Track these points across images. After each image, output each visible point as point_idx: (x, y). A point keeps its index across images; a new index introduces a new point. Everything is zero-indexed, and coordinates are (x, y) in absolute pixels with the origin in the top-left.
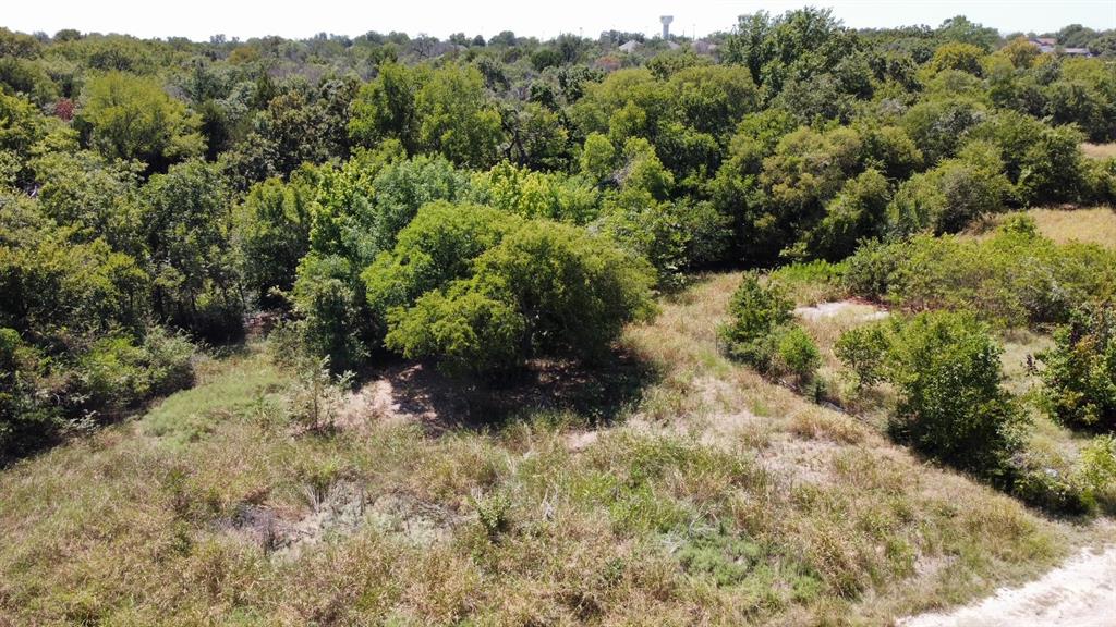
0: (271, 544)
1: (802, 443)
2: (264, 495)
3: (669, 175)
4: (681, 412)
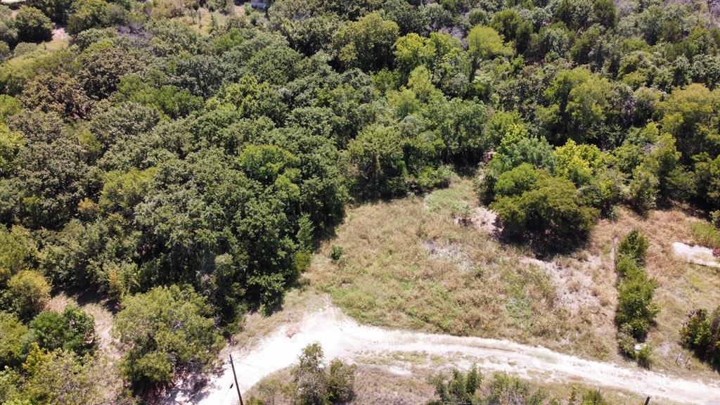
0: (433, 252)
1: (589, 296)
2: (438, 238)
3: (678, 155)
4: (568, 266)
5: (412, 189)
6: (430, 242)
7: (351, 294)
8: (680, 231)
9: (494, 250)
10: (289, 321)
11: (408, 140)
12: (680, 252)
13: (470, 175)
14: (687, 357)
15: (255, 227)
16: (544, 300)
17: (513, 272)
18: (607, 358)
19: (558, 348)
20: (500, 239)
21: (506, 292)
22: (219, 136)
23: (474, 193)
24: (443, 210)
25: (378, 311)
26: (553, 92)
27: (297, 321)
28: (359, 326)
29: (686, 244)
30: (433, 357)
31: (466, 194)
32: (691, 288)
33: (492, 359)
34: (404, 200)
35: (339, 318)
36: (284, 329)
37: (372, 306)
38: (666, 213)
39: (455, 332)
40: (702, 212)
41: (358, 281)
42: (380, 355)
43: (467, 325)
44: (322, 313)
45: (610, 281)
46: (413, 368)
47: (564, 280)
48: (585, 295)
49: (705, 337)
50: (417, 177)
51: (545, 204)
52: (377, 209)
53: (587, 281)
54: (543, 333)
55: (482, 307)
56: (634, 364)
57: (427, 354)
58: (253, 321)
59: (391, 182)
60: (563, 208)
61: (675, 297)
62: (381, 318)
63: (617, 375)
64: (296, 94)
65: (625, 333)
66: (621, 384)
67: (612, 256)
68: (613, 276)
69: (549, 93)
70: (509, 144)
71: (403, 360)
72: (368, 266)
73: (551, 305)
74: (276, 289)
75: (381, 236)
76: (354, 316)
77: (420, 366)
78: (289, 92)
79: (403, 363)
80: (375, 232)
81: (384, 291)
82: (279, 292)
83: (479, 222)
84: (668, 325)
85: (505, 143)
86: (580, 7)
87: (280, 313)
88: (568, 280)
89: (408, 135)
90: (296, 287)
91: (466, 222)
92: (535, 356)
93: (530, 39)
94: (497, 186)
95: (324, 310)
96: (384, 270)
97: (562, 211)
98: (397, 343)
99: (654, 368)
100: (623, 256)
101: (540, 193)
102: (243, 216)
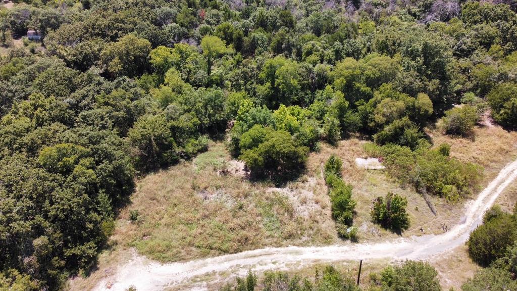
0: (206, 198)
1: (314, 204)
2: (208, 187)
3: (347, 104)
4: (297, 188)
5: (182, 157)
6: (202, 192)
7: (152, 243)
8: (358, 151)
9: (247, 188)
10: (106, 276)
11: (172, 123)
12: (360, 164)
13: (221, 139)
14: (377, 229)
15: (63, 210)
16: (286, 214)
17: (263, 200)
18: (332, 242)
19: (302, 244)
20: (250, 179)
21: (260, 215)
22: (19, 144)
23: (226, 151)
24: (208, 167)
25: (175, 250)
26: (265, 75)
27: (113, 275)
28: (162, 265)
29: (363, 158)
30: (220, 273)
31: (221, 153)
32: (371, 185)
33: (261, 263)
34: (178, 166)
35: (146, 264)
36: (103, 283)
37: (169, 248)
38: (348, 141)
39: (232, 251)
40: (367, 136)
41: (155, 233)
42: (182, 282)
43: (240, 244)
44: (131, 263)
45: (324, 192)
46: (208, 285)
47: (296, 198)
48: (311, 205)
49: (385, 213)
50: (184, 147)
51: (274, 150)
52: (159, 176)
53: (310, 195)
54: (290, 236)
55: (247, 229)
56: (349, 242)
57: (216, 272)
58: (75, 284)
59: (166, 155)
60: (286, 150)
61: (363, 193)
62: (177, 255)
63: (340, 251)
64: (79, 102)
65: (339, 223)
66: (344, 257)
67: (322, 175)
68: (325, 188)
69: (262, 75)
70: (243, 114)
71: (200, 281)
72: (160, 219)
73: (291, 216)
74: (90, 255)
75: (166, 195)
76: (157, 259)
77: (212, 282)
78: (73, 101)
79: (200, 283)
80: (161, 193)
81: (175, 235)
82: (93, 256)
83: (234, 171)
84: (363, 212)
85: (240, 113)
86: (271, 17)
87: (97, 272)
88: (299, 197)
89: (172, 118)
90: (106, 249)
91: (225, 173)
92: (288, 253)
93: (243, 41)
94: (241, 144)
95: (133, 260)
96: (173, 220)
97: (286, 152)
98: (193, 270)
99: (360, 241)
100: (328, 174)
101: (269, 143)
102: (52, 203)
